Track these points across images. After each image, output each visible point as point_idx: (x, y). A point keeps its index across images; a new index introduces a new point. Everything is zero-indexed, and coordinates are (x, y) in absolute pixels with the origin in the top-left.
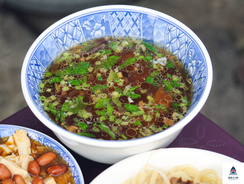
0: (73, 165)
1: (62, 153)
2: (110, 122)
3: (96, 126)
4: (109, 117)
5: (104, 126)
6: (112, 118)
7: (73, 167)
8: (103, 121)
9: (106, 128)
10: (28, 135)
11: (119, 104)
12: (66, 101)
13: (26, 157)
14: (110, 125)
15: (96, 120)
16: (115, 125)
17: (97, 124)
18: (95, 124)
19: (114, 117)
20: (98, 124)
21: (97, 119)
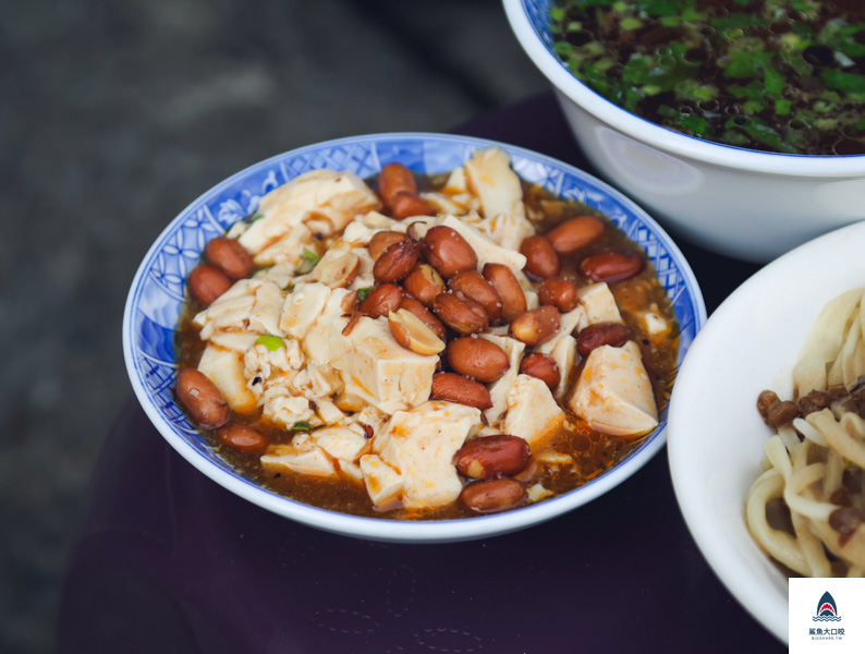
0: (663, 253)
1: (623, 219)
2: (780, 117)
3: (734, 128)
4: (772, 103)
5: (760, 127)
6: (781, 107)
7: (663, 257)
8: (756, 114)
9: (769, 134)
10: (511, 166)
11: (804, 69)
12: (635, 57)
13: (514, 223)
14: (778, 126)
15: (732, 111)
16: (797, 126)
17: (736, 122)
18: (730, 124)
19: (789, 103)
20: (741, 121)
21: (736, 107)
